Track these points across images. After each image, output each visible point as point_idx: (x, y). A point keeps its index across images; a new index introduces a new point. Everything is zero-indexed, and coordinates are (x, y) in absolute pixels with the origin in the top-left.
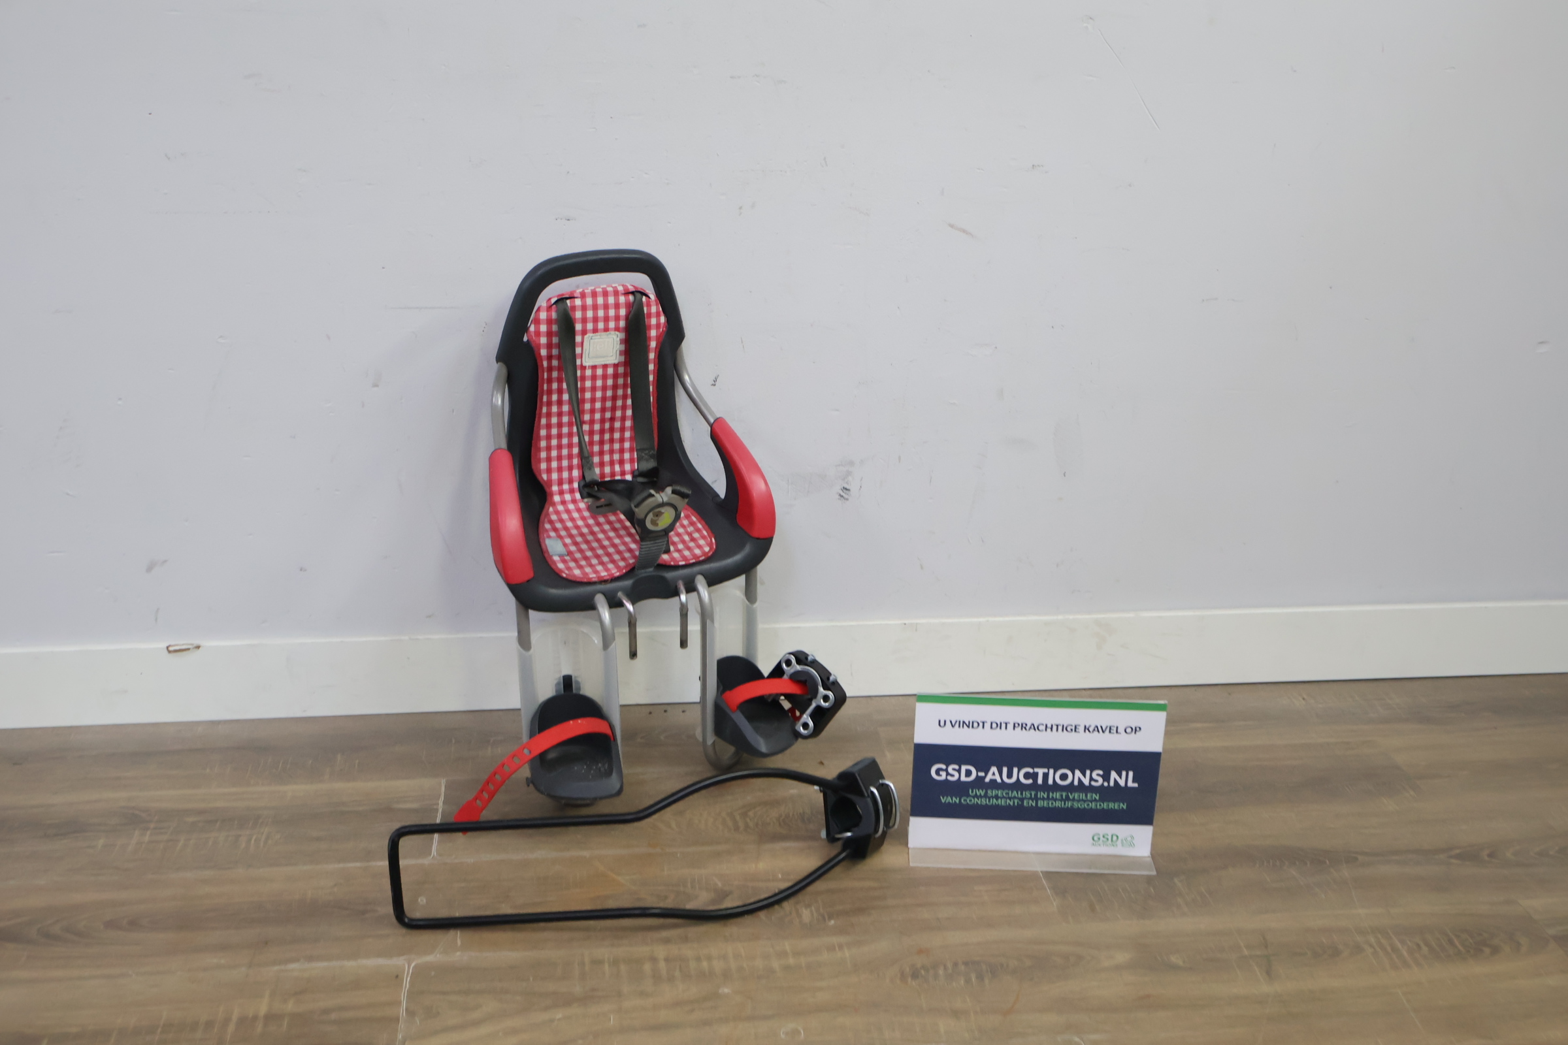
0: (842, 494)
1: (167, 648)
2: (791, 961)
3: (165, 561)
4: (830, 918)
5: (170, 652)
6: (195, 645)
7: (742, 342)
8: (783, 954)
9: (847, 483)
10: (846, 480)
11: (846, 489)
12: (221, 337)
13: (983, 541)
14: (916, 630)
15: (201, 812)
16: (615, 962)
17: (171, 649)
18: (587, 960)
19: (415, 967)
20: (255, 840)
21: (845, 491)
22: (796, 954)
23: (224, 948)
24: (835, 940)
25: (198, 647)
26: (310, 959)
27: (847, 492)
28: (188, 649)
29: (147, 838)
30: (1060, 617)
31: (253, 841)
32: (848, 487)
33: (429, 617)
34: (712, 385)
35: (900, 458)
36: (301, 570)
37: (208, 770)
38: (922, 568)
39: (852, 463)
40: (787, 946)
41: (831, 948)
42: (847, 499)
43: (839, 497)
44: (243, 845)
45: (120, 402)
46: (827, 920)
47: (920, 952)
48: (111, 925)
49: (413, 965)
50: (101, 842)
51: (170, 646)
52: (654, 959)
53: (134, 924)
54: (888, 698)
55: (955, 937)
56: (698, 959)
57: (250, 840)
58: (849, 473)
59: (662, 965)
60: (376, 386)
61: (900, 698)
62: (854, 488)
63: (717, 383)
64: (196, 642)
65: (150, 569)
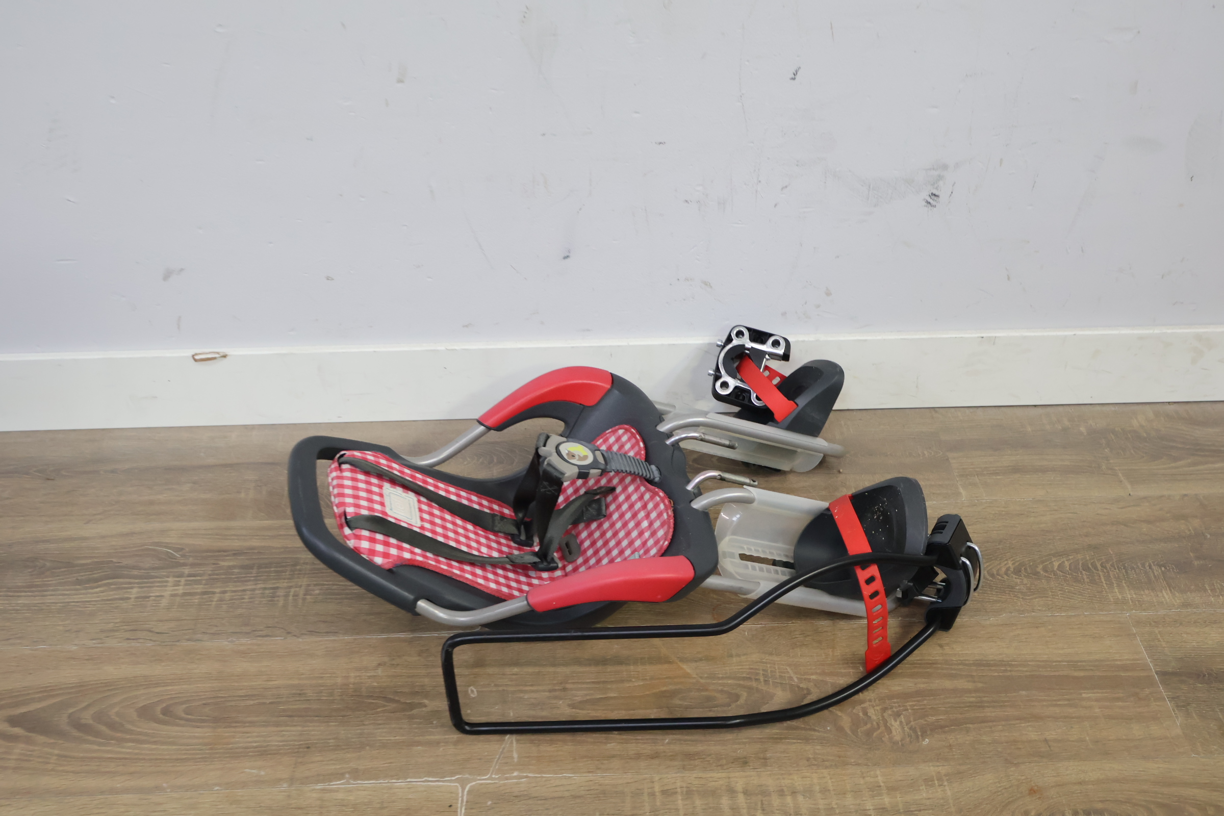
0: (930, 200)
1: (193, 356)
2: (886, 800)
3: (182, 270)
4: (924, 734)
5: (196, 360)
6: (222, 354)
7: (832, 28)
8: (875, 789)
9: (937, 188)
10: (936, 185)
11: (935, 195)
12: (220, 25)
13: (1082, 251)
14: (994, 344)
15: (237, 553)
16: (689, 793)
17: (197, 357)
18: (657, 789)
19: (469, 792)
20: (293, 596)
21: (933, 197)
22: (892, 789)
23: (263, 753)
24: (931, 769)
25: (225, 356)
26: (356, 774)
27: (935, 198)
28: (214, 358)
29: (180, 590)
30: (1157, 331)
31: (291, 598)
32: (937, 194)
33: (466, 326)
34: (794, 79)
35: (1001, 160)
36: (328, 279)
37: (243, 495)
38: (1009, 279)
39: (945, 167)
40: (879, 775)
41: (929, 781)
42: (935, 206)
43: (926, 204)
44: (281, 603)
45: (113, 101)
46: (920, 740)
47: (1032, 791)
48: (145, 712)
49: (467, 789)
50: (135, 592)
51: (196, 354)
52: (731, 791)
53: (168, 714)
54: (953, 410)
55: (1071, 770)
56: (781, 793)
57: (287, 596)
58: (940, 178)
59: (741, 798)
60: (400, 81)
61: (967, 410)
62: (943, 194)
63: (797, 77)
64: (223, 350)
65: (167, 276)
